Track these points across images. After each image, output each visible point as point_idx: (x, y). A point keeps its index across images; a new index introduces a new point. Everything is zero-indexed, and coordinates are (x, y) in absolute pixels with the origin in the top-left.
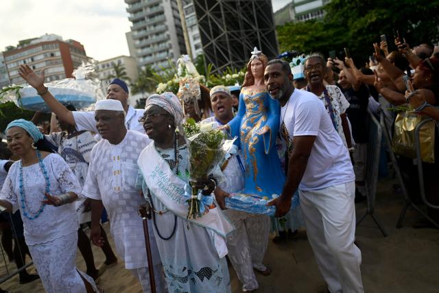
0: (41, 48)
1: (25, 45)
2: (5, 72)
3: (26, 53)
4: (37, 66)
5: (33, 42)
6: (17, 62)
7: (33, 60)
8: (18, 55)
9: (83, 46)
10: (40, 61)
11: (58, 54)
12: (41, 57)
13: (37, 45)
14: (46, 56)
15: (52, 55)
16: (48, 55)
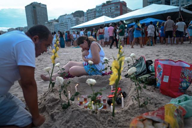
0: (114, 4)
1: (109, 3)
2: (101, 12)
3: (109, 6)
4: (112, 11)
5: (112, 2)
6: (105, 9)
7: (111, 8)
8: (106, 6)
9: (126, 3)
10: (113, 9)
11: (119, 7)
12: (114, 8)
13: (113, 3)
14: (115, 7)
15: (117, 7)
16: (116, 7)
